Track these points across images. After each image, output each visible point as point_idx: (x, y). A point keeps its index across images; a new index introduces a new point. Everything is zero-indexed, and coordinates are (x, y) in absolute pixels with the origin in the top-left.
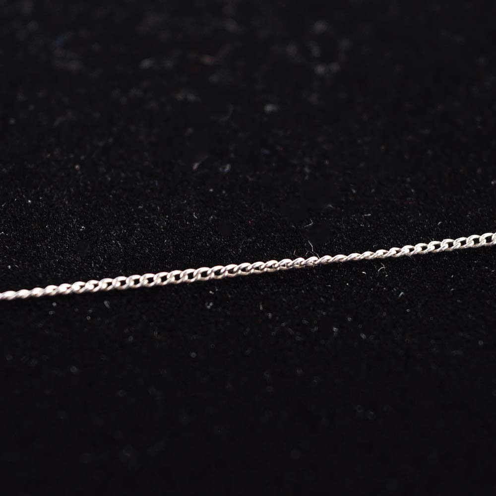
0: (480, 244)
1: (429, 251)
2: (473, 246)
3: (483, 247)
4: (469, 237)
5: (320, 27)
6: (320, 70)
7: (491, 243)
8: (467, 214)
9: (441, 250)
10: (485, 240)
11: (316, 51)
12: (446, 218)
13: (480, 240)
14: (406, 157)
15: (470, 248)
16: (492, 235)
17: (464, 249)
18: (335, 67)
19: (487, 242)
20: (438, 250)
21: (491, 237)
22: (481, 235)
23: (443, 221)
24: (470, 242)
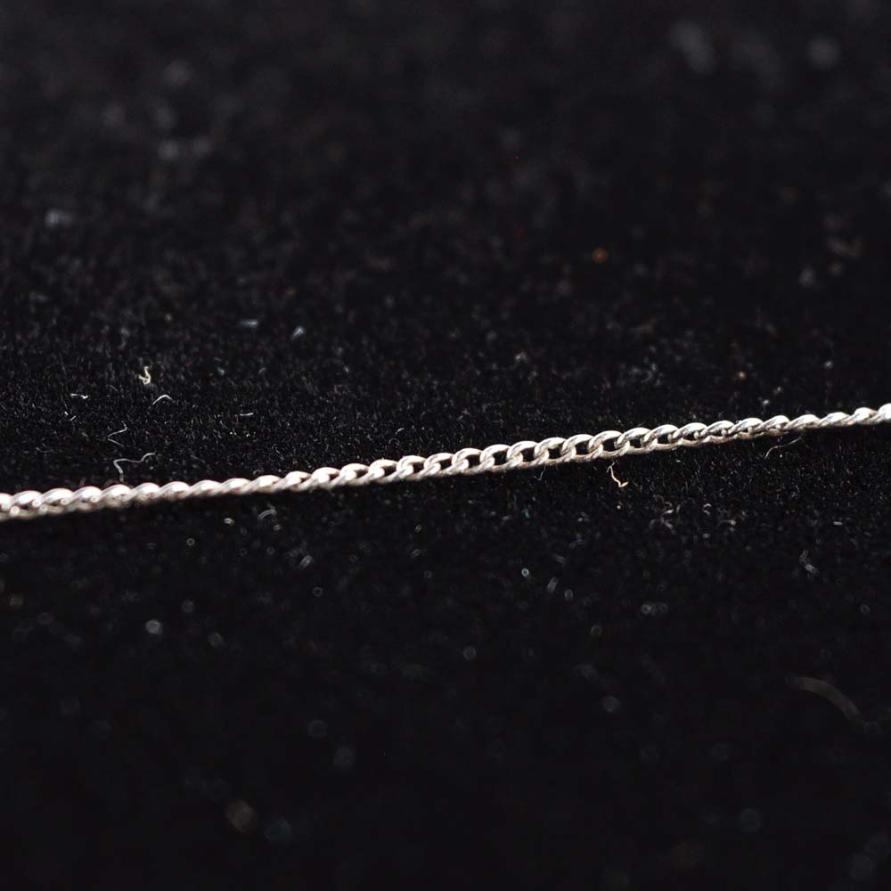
0: (481, 466)
1: (371, 479)
2: (467, 472)
3: (488, 473)
4: (458, 453)
5: (177, 73)
6: (170, 150)
7: (505, 465)
8: (460, 414)
9: (397, 477)
10: (493, 460)
11: (164, 117)
12: (413, 422)
13: (481, 459)
14: (339, 309)
15: (459, 476)
16: (507, 450)
17: (448, 478)
18: (202, 147)
19: (496, 464)
20: (391, 477)
21: (504, 453)
22: (482, 449)
23: (408, 426)
24: (459, 462)
